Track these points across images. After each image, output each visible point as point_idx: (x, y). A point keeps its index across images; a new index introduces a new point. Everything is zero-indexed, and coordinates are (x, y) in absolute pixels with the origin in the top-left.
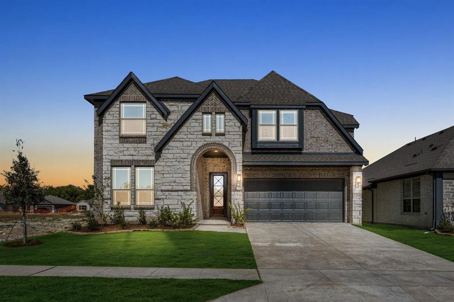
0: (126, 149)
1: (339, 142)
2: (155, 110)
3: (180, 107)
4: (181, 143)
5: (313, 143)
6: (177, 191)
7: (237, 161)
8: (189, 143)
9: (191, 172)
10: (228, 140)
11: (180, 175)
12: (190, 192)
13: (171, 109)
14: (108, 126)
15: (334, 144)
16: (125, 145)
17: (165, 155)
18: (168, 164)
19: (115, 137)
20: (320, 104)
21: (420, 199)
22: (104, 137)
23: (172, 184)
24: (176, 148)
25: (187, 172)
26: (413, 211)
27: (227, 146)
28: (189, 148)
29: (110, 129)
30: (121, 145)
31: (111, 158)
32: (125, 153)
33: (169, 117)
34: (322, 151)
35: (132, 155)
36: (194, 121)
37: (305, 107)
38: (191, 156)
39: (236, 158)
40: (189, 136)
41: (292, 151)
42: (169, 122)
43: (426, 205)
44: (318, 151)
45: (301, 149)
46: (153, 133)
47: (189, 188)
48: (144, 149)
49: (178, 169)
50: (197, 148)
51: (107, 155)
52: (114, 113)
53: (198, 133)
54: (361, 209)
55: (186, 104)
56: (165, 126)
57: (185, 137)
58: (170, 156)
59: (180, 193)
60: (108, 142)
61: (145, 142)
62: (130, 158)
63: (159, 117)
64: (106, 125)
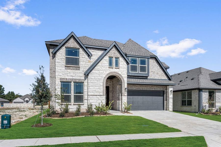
0: (68, 73)
1: (163, 75)
2: (84, 53)
3: (97, 53)
4: (98, 71)
5: (152, 75)
6: (96, 95)
7: (125, 82)
8: (102, 72)
9: (103, 86)
10: (121, 71)
11: (98, 87)
12: (103, 96)
13: (93, 53)
14: (59, 60)
15: (160, 75)
16: (68, 70)
17: (90, 77)
18: (92, 82)
19: (62, 66)
20: (155, 57)
21: (191, 100)
22: (56, 65)
23: (93, 92)
24: (96, 74)
25: (101, 86)
26: (187, 105)
27: (120, 74)
28: (102, 74)
29: (60, 62)
30: (66, 71)
31: (60, 77)
32: (68, 74)
33: (92, 57)
34: (156, 78)
35: (72, 76)
36: (105, 60)
37: (150, 58)
38: (103, 78)
39: (125, 80)
40: (102, 68)
41: (143, 78)
42: (91, 60)
43: (195, 102)
44: (154, 78)
45: (147, 77)
46: (83, 65)
47: (102, 94)
48: (78, 73)
49: (97, 84)
50: (106, 74)
51: (58, 75)
52: (62, 53)
53: (107, 67)
54: (172, 104)
55: (100, 52)
56: (89, 62)
57: (100, 68)
58: (93, 78)
59: (98, 97)
60: (58, 68)
61: (79, 70)
62: (71, 77)
63: (87, 57)
64: (58, 59)
